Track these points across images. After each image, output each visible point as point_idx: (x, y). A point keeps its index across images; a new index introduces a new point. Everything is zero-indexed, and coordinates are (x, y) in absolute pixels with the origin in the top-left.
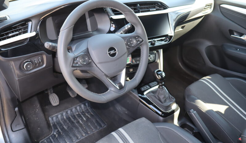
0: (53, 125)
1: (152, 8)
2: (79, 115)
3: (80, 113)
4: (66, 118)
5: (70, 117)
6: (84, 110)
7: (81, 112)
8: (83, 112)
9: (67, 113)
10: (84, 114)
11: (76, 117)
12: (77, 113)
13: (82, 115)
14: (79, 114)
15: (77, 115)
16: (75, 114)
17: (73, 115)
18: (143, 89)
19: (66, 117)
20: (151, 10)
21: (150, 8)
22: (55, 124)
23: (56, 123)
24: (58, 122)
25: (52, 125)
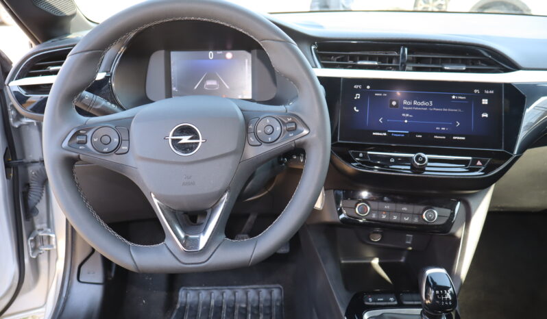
0: (179, 309)
1: (454, 62)
2: (244, 312)
3: (249, 309)
4: (215, 305)
5: (225, 307)
6: (261, 305)
7: (252, 307)
8: (258, 307)
9: (223, 295)
10: (256, 312)
11: (236, 312)
12: (244, 306)
13: (250, 315)
14: (246, 309)
15: (241, 308)
16: (237, 306)
17: (231, 306)
18: (370, 299)
19: (216, 302)
20: (446, 68)
21: (445, 61)
22: (185, 307)
23: (188, 307)
24: (193, 306)
25: (178, 306)
